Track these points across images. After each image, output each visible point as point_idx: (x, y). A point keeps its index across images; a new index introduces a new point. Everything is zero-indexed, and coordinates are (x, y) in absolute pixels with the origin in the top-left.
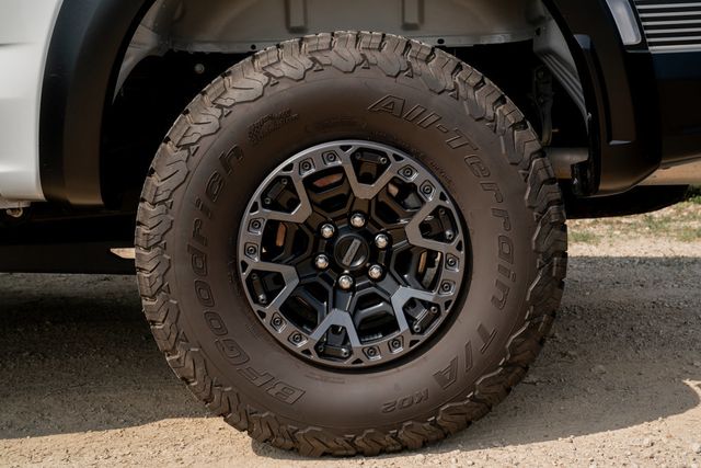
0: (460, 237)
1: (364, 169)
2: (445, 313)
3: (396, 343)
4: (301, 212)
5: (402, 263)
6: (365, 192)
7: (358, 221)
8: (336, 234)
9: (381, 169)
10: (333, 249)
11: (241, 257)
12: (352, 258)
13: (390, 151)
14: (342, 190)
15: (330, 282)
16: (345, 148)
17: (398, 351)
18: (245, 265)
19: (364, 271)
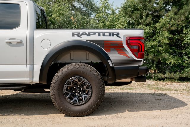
0: (91, 89)
1: (79, 80)
2: (89, 98)
3: (83, 102)
4: (71, 85)
5: (84, 92)
6: (79, 83)
7: (79, 86)
8: (76, 88)
9: (81, 80)
10: (75, 90)
11: (64, 91)
12: (78, 91)
13: (82, 78)
14: (76, 82)
15: (75, 94)
16: (77, 77)
17: (83, 103)
18: (64, 92)
19: (79, 93)
